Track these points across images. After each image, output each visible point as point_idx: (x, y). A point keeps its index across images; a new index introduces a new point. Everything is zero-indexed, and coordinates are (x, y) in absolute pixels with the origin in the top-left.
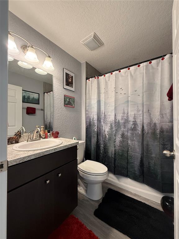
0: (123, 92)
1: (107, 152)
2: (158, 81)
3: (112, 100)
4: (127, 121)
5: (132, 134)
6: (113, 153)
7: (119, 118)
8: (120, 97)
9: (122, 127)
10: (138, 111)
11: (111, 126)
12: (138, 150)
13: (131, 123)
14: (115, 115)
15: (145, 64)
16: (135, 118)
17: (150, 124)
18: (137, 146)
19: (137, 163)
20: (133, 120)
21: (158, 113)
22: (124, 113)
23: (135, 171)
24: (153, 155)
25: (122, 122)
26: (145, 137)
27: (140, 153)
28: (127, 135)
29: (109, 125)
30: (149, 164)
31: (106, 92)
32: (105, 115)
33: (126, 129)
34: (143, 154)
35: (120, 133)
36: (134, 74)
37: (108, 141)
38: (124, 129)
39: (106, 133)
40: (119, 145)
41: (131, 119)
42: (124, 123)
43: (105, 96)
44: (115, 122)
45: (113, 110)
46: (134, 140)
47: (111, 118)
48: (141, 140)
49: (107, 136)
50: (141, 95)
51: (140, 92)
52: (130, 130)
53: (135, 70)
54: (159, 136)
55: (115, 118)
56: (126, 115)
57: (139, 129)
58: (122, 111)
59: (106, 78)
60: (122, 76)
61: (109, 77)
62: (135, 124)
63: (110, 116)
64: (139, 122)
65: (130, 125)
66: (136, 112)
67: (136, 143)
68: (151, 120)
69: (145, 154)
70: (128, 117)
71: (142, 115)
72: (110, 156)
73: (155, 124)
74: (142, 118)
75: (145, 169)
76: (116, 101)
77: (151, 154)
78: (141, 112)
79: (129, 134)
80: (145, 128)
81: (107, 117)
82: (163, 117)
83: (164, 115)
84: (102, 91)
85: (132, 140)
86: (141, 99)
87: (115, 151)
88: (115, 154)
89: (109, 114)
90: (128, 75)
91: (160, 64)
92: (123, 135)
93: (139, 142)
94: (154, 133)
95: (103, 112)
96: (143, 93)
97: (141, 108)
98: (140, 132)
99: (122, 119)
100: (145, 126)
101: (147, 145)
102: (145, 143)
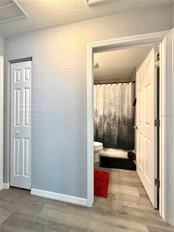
0: (108, 98)
1: (98, 135)
2: (126, 95)
3: (101, 102)
4: (110, 115)
5: (114, 122)
6: (102, 135)
7: (106, 113)
8: (107, 100)
9: (107, 119)
10: (117, 109)
11: (101, 118)
12: (116, 131)
13: (113, 116)
14: (104, 112)
15: (120, 84)
16: (115, 113)
17: (122, 116)
18: (116, 129)
19: (116, 138)
20: (114, 114)
21: (126, 111)
22: (109, 110)
23: (115, 143)
24: (124, 133)
25: (107, 115)
26: (120, 124)
27: (118, 132)
28: (110, 123)
29: (99, 117)
30: (122, 138)
31: (97, 96)
32: (96, 111)
33: (110, 120)
34: (119, 133)
35: (106, 122)
36: (115, 88)
37: (99, 128)
38: (109, 120)
39: (97, 123)
40: (105, 130)
41: (113, 114)
42: (109, 116)
43: (96, 99)
44: (104, 116)
45: (102, 108)
46: (114, 126)
47: (101, 113)
48: (118, 126)
49: (98, 125)
50: (118, 101)
51: (118, 99)
52: (112, 120)
53: (115, 86)
54: (126, 123)
55: (104, 113)
56: (110, 111)
57: (117, 119)
58: (108, 109)
59: (97, 87)
60: (107, 88)
61: (99, 87)
62: (115, 116)
63: (100, 112)
64: (117, 115)
65: (112, 117)
66: (116, 110)
67: (116, 127)
68: (123, 114)
69: (120, 133)
70: (111, 113)
71: (119, 112)
72: (100, 137)
73: (125, 116)
74: (118, 113)
75: (120, 141)
76: (104, 102)
77: (123, 132)
78: (118, 110)
79: (112, 123)
80: (120, 119)
81: (98, 112)
82: (128, 113)
83: (129, 112)
84: (95, 95)
85: (113, 126)
86: (118, 103)
87: (104, 133)
88: (104, 135)
89: (99, 111)
90: (111, 88)
91: (127, 86)
92: (108, 124)
93: (117, 127)
94: (124, 121)
95: (95, 109)
96: (119, 100)
97: (118, 108)
98: (118, 121)
99: (108, 114)
100: (120, 118)
101: (121, 128)
102: (120, 127)
